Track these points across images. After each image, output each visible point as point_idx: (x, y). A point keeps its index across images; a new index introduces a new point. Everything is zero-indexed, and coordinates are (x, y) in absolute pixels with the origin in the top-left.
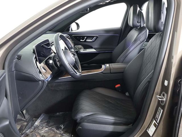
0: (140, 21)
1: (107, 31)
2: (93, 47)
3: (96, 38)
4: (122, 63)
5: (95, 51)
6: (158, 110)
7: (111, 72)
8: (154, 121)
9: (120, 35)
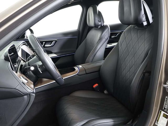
0: (100, 21)
1: (66, 34)
2: (53, 52)
3: (55, 42)
4: (92, 62)
5: (56, 55)
6: (166, 100)
7: (87, 73)
8: (163, 112)
9: (79, 37)
